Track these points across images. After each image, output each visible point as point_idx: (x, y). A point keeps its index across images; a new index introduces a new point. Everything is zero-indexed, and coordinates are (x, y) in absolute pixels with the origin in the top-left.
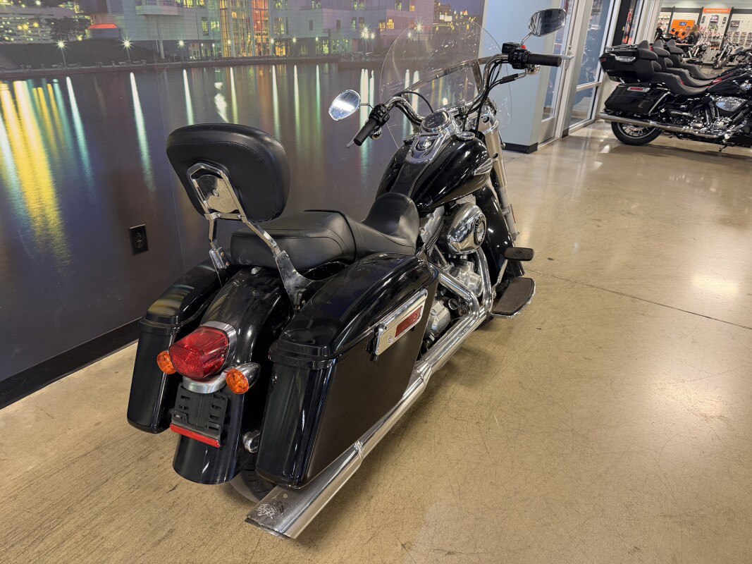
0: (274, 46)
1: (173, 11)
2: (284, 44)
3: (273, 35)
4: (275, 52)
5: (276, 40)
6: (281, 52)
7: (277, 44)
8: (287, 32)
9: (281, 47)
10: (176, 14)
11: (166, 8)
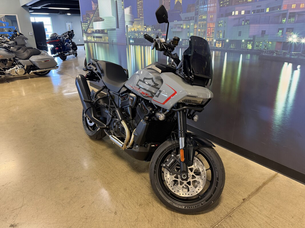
0: (215, 43)
1: (180, 30)
2: (221, 42)
3: (215, 38)
4: (215, 45)
5: (217, 40)
6: (219, 45)
7: (217, 42)
8: (224, 37)
9: (219, 43)
10: (180, 31)
11: (178, 29)
